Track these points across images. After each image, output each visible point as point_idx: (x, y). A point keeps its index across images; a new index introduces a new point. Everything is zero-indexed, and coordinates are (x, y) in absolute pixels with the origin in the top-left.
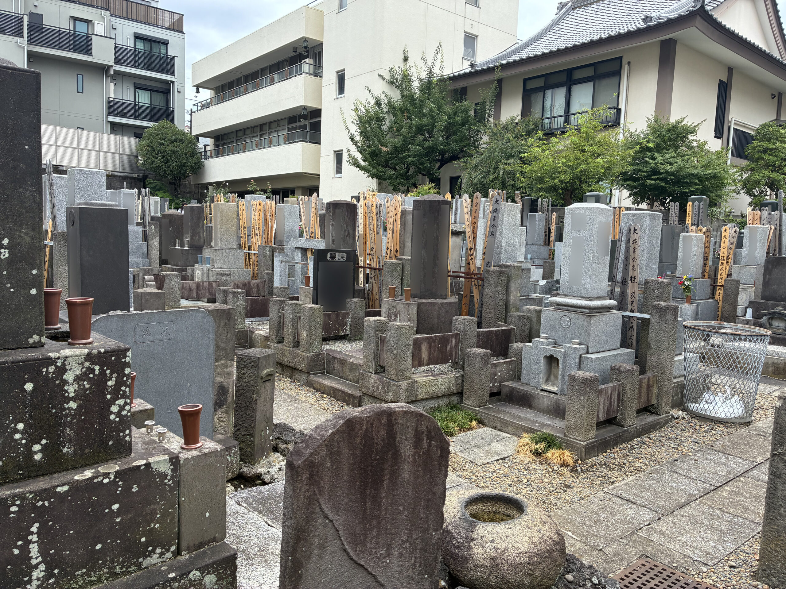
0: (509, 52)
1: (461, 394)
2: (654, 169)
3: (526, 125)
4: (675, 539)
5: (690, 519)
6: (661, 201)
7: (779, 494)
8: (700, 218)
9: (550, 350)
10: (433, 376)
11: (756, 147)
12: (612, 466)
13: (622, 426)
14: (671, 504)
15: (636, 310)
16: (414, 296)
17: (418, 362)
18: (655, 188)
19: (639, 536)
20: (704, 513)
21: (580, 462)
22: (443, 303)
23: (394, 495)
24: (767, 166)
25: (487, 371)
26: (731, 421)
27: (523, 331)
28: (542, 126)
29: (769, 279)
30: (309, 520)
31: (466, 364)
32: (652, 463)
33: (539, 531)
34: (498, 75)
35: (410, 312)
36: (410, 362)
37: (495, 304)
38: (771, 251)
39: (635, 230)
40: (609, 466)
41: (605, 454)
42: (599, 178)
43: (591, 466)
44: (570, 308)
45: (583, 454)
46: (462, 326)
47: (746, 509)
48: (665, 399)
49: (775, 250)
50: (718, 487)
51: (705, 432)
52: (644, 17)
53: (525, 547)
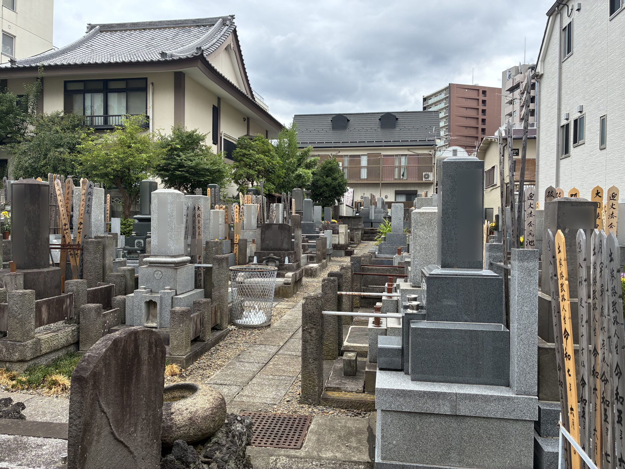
0: (47, 55)
1: (77, 344)
2: (180, 164)
3: (71, 120)
4: (255, 397)
5: (259, 384)
6: (184, 186)
7: (308, 352)
8: (216, 199)
9: (149, 297)
10: (53, 332)
11: (239, 152)
12: (204, 368)
13: (204, 341)
14: (246, 380)
15: (202, 262)
16: (19, 268)
17: (39, 322)
18: (181, 177)
19: (236, 401)
20: (264, 379)
21: (183, 370)
22: (48, 271)
23: (138, 388)
24: (246, 165)
25: (100, 321)
26: (261, 326)
27: (121, 286)
28: (84, 122)
29: (264, 237)
30: (92, 415)
31: (81, 318)
32: (227, 360)
33: (211, 395)
34: (40, 74)
35: (17, 282)
36: (33, 323)
37: (95, 268)
38: (259, 220)
39: (199, 208)
40: (202, 368)
41: (197, 362)
42: (143, 168)
43: (191, 371)
44: (159, 265)
45: (185, 365)
46: (74, 288)
47: (284, 371)
48: (225, 319)
49: (261, 219)
50: (266, 364)
51: (249, 335)
52: (161, 52)
53: (208, 406)
